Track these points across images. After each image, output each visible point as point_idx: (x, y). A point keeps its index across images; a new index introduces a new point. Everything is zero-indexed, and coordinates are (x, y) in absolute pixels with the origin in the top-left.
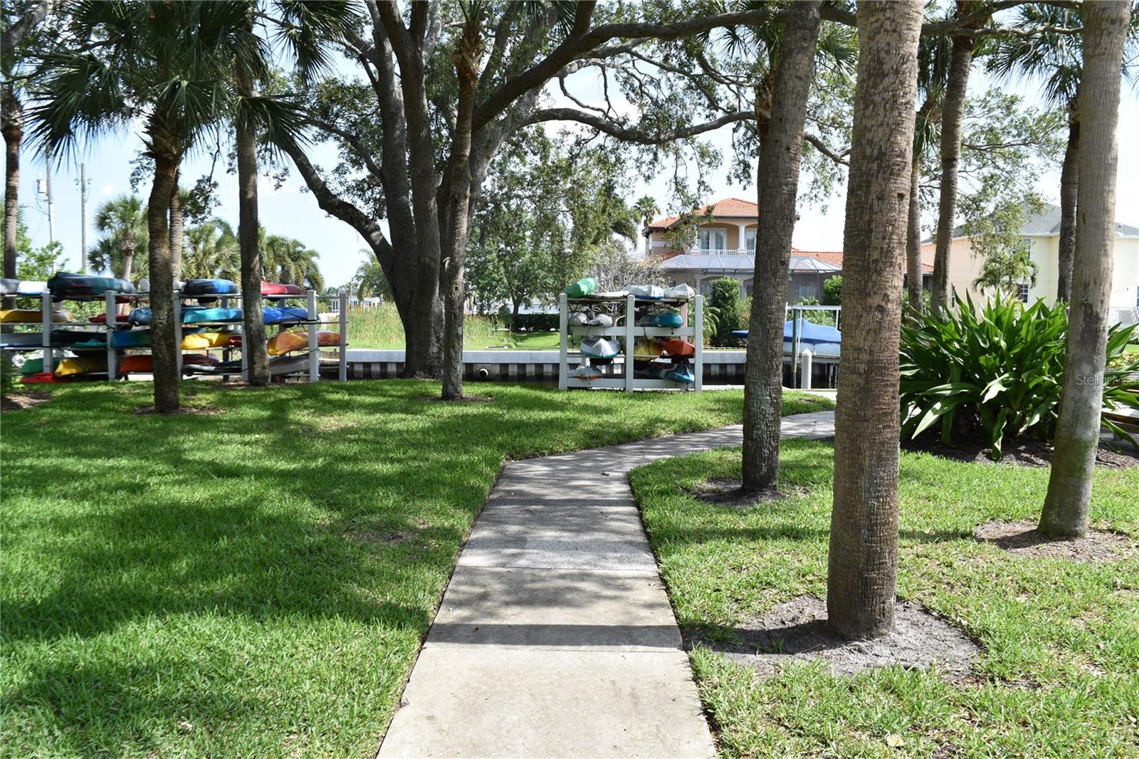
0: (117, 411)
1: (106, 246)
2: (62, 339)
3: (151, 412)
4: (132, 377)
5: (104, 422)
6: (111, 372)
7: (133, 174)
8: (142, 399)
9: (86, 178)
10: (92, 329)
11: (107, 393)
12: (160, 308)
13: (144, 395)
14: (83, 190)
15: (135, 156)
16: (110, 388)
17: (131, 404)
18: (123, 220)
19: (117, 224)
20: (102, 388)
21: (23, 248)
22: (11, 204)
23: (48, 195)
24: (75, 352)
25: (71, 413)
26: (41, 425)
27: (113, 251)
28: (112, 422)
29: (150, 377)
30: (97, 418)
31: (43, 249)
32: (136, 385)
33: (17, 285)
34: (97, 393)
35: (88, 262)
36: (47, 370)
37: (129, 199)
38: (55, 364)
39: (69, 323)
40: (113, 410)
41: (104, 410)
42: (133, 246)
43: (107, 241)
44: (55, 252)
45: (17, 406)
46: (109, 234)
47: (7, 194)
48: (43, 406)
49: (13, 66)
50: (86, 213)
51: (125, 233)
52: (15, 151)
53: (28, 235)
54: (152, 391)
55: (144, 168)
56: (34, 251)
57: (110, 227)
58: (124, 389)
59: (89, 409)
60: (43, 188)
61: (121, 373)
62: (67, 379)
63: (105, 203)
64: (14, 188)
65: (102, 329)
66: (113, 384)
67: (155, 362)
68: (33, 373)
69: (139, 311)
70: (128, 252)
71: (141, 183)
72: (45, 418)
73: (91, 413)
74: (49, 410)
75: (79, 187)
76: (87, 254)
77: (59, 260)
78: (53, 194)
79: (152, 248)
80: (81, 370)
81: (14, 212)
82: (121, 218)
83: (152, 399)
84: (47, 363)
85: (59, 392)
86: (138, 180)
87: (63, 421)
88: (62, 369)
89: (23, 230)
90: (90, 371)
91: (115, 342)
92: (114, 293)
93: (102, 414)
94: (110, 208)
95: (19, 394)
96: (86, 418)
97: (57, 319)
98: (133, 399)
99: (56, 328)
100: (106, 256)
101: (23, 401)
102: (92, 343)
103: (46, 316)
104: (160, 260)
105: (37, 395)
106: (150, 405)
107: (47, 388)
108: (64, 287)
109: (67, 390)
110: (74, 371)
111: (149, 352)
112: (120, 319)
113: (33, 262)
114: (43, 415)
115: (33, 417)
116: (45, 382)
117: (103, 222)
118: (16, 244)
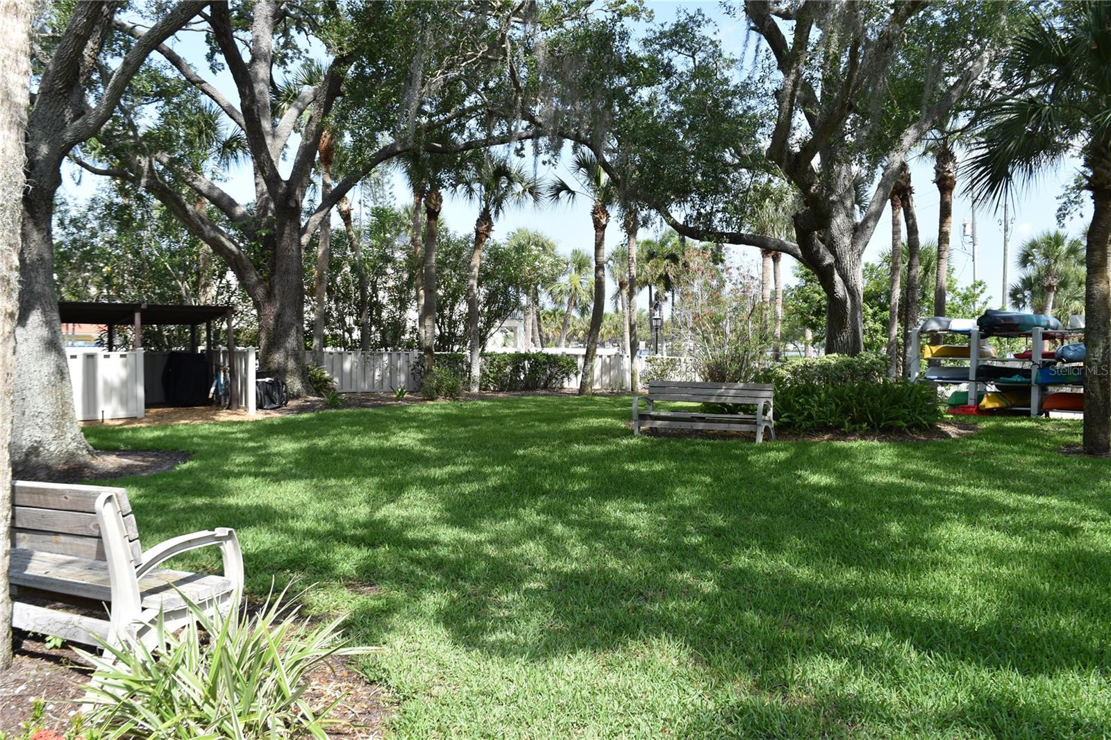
0: (1042, 448)
1: (1027, 283)
2: (986, 373)
3: (1078, 452)
4: (1053, 415)
5: (1029, 458)
6: (1034, 408)
7: (1060, 210)
8: (1068, 438)
9: (1009, 218)
10: (1018, 365)
11: (1031, 429)
12: (1095, 345)
13: (1071, 434)
14: (1006, 230)
15: (1062, 192)
16: (1035, 424)
17: (1056, 442)
18: (1046, 256)
19: (1039, 260)
20: (1026, 424)
21: (949, 288)
22: (943, 248)
23: (973, 237)
24: (997, 386)
25: (997, 446)
26: (968, 455)
27: (1036, 288)
28: (1038, 459)
29: (1079, 416)
30: (1023, 453)
31: (967, 289)
32: (1060, 423)
33: (949, 322)
34: (1022, 429)
35: (1008, 299)
36: (971, 403)
37: (1052, 235)
38: (980, 397)
39: (993, 359)
40: (1038, 446)
41: (1029, 445)
42: (1055, 282)
43: (1029, 279)
44: (977, 291)
45: (946, 435)
46: (1030, 271)
47: (940, 239)
48: (970, 437)
49: (947, 122)
50: (1009, 252)
51: (1048, 270)
52: (948, 200)
53: (954, 276)
54: (1081, 430)
55: (1071, 202)
56: (959, 290)
57: (1033, 264)
58: (1049, 427)
59: (1015, 444)
60: (969, 231)
61: (1044, 410)
62: (990, 413)
63: (1028, 241)
64: (947, 234)
65: (1027, 365)
66: (1036, 421)
67: (1087, 401)
68: (958, 405)
69: (1068, 348)
70: (1050, 288)
71: (1068, 217)
72: (973, 449)
73: (1016, 448)
74: (977, 442)
75: (1002, 227)
76: (1008, 291)
77: (982, 298)
78: (977, 236)
79: (1089, 284)
80: (1004, 404)
81: (946, 255)
82: (1044, 254)
83: (1079, 439)
84: (972, 396)
85: (984, 425)
86: (1064, 215)
87: (989, 453)
88: (986, 403)
89: (951, 271)
90: (1013, 406)
91: (1039, 378)
92: (1041, 330)
93: (1028, 450)
94: (1033, 245)
95: (949, 424)
96: (1012, 452)
97: (983, 355)
98: (1058, 438)
99: (981, 363)
100: (1027, 293)
101: (951, 430)
102: (1016, 378)
103: (973, 352)
104: (1098, 296)
105: (962, 425)
106: (1077, 445)
107: (972, 419)
108: (992, 324)
109: (991, 423)
110: (997, 405)
111: (1082, 390)
112: (1045, 355)
113: (958, 301)
114: (970, 445)
115: (961, 446)
116: (970, 414)
117: (1025, 259)
118: (945, 284)
